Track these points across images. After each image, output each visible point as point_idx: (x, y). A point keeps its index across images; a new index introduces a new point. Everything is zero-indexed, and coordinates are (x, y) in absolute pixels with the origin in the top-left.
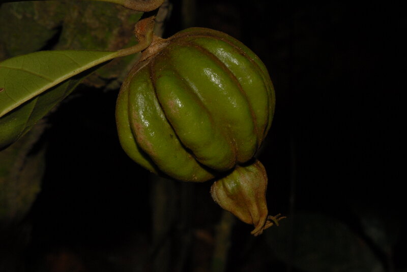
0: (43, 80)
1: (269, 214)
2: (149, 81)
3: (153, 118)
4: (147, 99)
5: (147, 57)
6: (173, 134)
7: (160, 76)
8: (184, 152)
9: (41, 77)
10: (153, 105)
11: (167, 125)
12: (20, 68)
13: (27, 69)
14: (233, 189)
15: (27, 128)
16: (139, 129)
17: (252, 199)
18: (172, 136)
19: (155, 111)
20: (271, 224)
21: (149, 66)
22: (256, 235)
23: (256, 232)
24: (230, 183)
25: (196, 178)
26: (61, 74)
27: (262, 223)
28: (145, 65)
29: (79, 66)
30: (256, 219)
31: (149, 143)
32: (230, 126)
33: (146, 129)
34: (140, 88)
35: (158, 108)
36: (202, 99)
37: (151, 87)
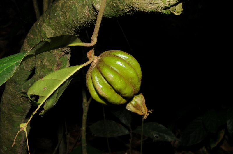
0: (59, 81)
1: (148, 110)
2: (98, 71)
3: (104, 84)
4: (99, 77)
5: (94, 64)
6: (111, 88)
7: (102, 68)
8: (116, 94)
9: (58, 80)
10: (102, 79)
11: (109, 85)
12: (50, 78)
13: (53, 78)
14: (135, 104)
15: (56, 101)
16: (99, 89)
17: (142, 106)
18: (111, 89)
19: (103, 81)
20: (149, 114)
21: (96, 66)
22: (145, 119)
23: (145, 117)
24: (133, 102)
25: (122, 102)
26: (65, 77)
27: (146, 114)
28: (94, 67)
29: (71, 73)
30: (144, 113)
31: (104, 93)
32: (131, 80)
33: (101, 88)
34: (96, 74)
35: (104, 80)
36: (119, 73)
37: (99, 73)
